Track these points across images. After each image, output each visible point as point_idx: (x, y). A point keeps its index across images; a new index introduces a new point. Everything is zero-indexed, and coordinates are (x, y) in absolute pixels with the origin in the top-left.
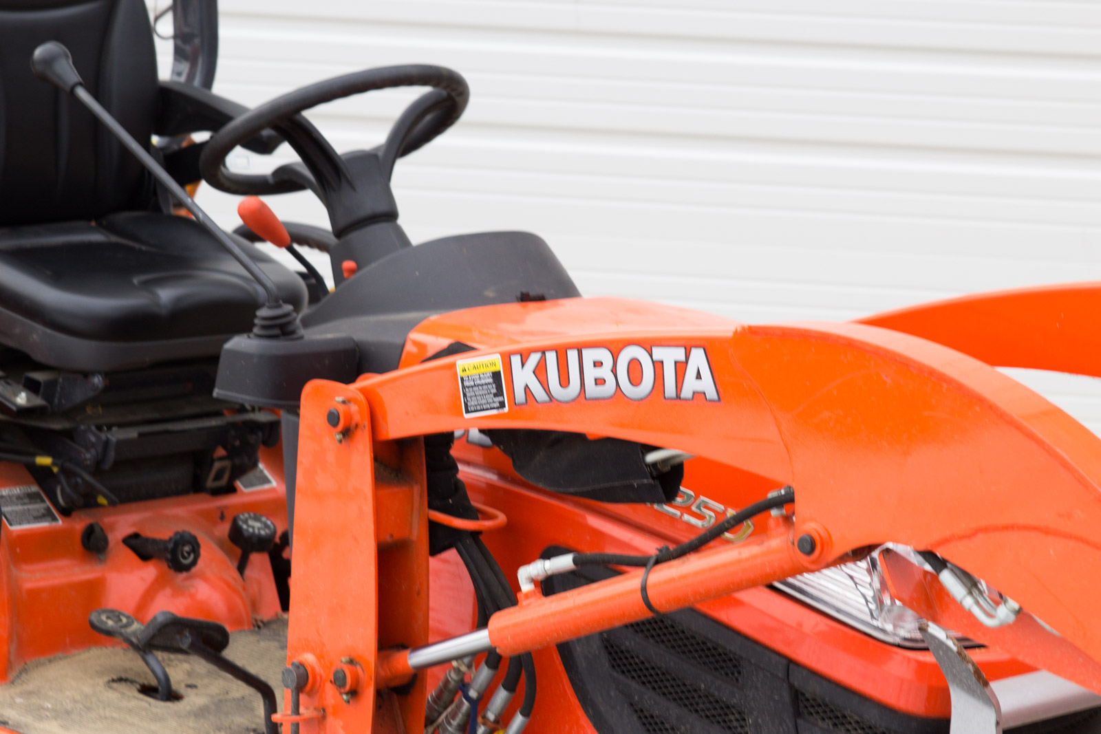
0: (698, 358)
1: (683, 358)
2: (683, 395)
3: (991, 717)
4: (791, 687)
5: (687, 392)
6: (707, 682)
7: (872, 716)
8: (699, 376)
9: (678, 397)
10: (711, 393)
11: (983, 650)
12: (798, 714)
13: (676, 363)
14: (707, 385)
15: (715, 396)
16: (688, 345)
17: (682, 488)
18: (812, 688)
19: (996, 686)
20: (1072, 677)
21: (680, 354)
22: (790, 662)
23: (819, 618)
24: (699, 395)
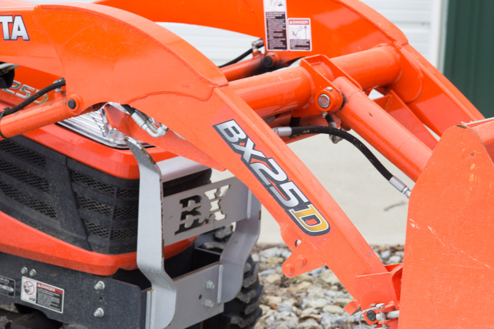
0: (19, 21)
1: (11, 21)
2: (12, 38)
3: (157, 177)
4: (69, 169)
5: (14, 37)
6: (30, 168)
7: (105, 180)
8: (19, 29)
9: (10, 39)
10: (25, 37)
11: (153, 148)
12: (72, 181)
13: (9, 23)
14: (23, 33)
15: (27, 38)
16: (14, 15)
17: (14, 81)
18: (78, 169)
19: (159, 164)
20: (191, 158)
21: (10, 19)
22: (68, 157)
23: (80, 137)
24: (19, 37)
